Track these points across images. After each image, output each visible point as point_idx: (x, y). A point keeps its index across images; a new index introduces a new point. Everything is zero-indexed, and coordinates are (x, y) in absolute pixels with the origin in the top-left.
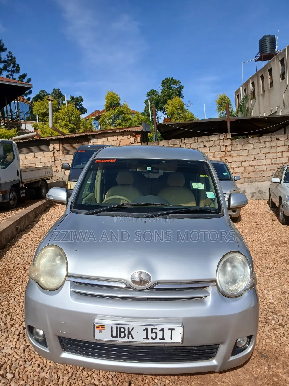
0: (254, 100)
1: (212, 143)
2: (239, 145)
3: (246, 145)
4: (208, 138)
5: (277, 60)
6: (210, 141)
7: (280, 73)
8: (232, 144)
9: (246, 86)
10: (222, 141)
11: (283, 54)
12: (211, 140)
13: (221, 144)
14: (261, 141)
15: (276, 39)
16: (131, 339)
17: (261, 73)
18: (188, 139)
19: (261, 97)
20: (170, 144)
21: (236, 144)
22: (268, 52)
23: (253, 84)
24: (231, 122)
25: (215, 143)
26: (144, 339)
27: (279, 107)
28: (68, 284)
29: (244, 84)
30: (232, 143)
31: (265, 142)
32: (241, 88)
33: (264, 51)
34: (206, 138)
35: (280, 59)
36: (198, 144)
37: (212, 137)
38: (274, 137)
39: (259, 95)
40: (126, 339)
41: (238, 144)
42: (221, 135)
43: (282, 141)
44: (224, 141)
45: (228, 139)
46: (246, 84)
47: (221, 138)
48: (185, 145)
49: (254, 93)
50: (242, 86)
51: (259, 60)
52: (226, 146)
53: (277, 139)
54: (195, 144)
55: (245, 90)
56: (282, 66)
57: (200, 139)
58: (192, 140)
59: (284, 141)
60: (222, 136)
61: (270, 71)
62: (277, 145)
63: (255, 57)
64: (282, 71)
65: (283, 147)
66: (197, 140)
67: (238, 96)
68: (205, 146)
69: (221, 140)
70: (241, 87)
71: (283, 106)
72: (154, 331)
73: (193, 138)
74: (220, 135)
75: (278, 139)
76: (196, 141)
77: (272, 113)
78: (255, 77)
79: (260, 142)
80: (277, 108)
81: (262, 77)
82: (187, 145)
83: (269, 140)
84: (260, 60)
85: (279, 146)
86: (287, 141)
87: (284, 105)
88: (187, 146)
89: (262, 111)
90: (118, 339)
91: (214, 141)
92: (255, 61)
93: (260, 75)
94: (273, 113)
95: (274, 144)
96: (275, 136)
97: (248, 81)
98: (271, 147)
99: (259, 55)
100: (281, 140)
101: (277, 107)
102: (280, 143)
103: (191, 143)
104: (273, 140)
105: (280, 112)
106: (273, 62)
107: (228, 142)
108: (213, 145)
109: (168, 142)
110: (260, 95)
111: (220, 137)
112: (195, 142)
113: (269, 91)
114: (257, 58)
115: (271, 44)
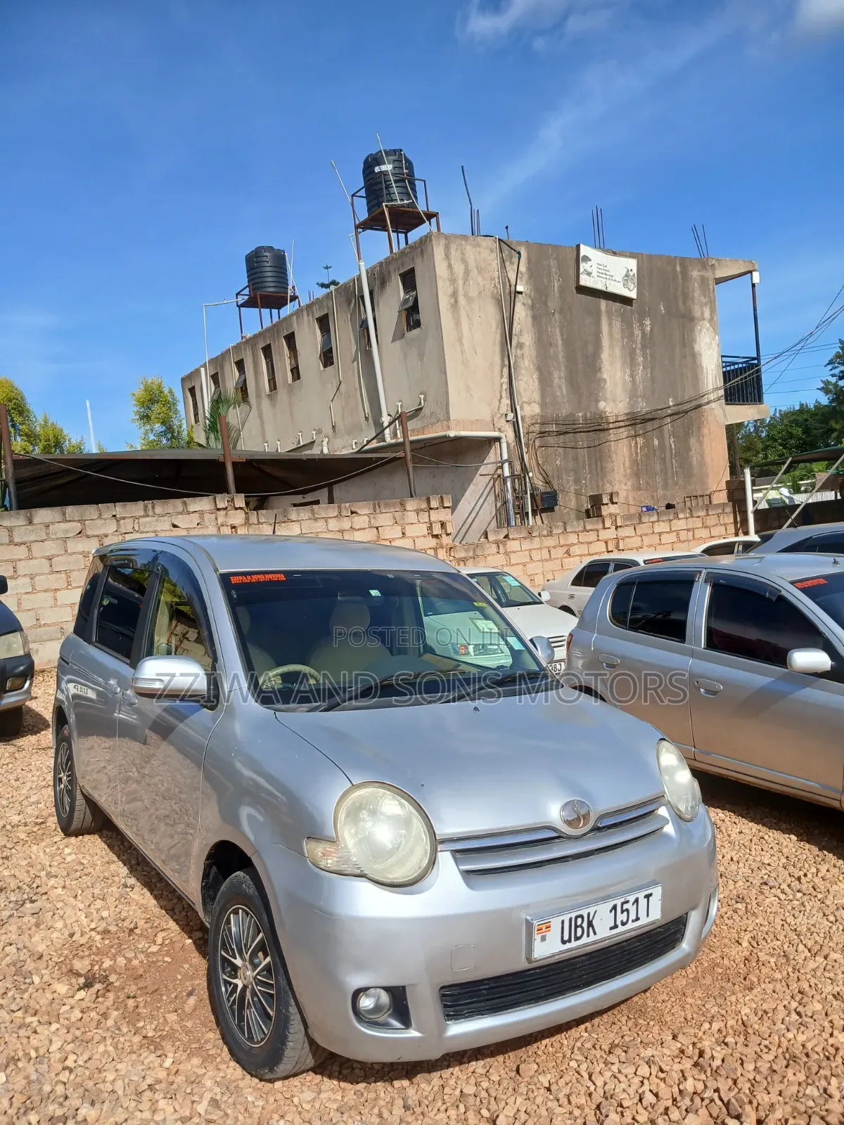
0: (244, 406)
1: (195, 517)
2: (265, 525)
3: (283, 524)
4: (185, 503)
5: (308, 315)
6: (189, 513)
7: (317, 348)
8: (247, 522)
9: (216, 368)
10: (222, 512)
11: (325, 303)
12: (191, 508)
13: (220, 521)
14: (316, 516)
15: (287, 260)
16: (592, 938)
17: (265, 340)
18: (125, 506)
19: (266, 403)
20: (68, 519)
21: (259, 523)
22: (271, 289)
23: (240, 365)
24: (235, 464)
25: (202, 518)
26: (611, 928)
27: (319, 432)
28: (445, 859)
29: (211, 361)
30: (247, 519)
31: (326, 519)
32: (203, 370)
33: (259, 285)
34: (178, 503)
35: (318, 315)
36: (157, 520)
37: (195, 503)
38: (346, 508)
39: (258, 396)
40: (584, 940)
41: (262, 524)
42: (219, 496)
43: (363, 517)
44: (226, 514)
45: (236, 509)
46: (218, 362)
47: (218, 507)
48: (118, 521)
49: (243, 389)
50: (204, 366)
51: (246, 304)
52: (233, 527)
53: (352, 513)
54: (148, 519)
55: (215, 378)
56: (322, 333)
57: (160, 507)
58: (136, 508)
59: (368, 515)
60: (222, 501)
61: (290, 339)
62: (354, 526)
63: (237, 295)
64: (323, 346)
65: (366, 530)
66: (153, 507)
67: (192, 390)
68: (175, 526)
69: (219, 509)
70: (202, 366)
71: (331, 431)
72: (625, 907)
73: (141, 504)
74: (215, 499)
75: (355, 513)
76: (151, 513)
77: (302, 444)
78: (245, 349)
79: (316, 519)
80: (314, 432)
81: (267, 351)
82: (122, 522)
83: (336, 513)
84: (250, 303)
85: (357, 527)
86: (374, 518)
87: (333, 426)
88: (124, 524)
89: (269, 436)
90: (574, 944)
91: (201, 513)
92: (238, 306)
93: (261, 345)
94: (304, 446)
95: (346, 524)
96: (347, 505)
97: (222, 354)
98: (342, 531)
99: (247, 291)
100: (360, 515)
101: (314, 430)
102: (360, 521)
103: (135, 518)
104: (344, 513)
105: (325, 443)
106: (297, 318)
107: (238, 518)
108: (198, 524)
109: (64, 514)
110: (263, 396)
111: (215, 502)
112: (148, 516)
113: (290, 389)
114: (241, 300)
115: (276, 269)
